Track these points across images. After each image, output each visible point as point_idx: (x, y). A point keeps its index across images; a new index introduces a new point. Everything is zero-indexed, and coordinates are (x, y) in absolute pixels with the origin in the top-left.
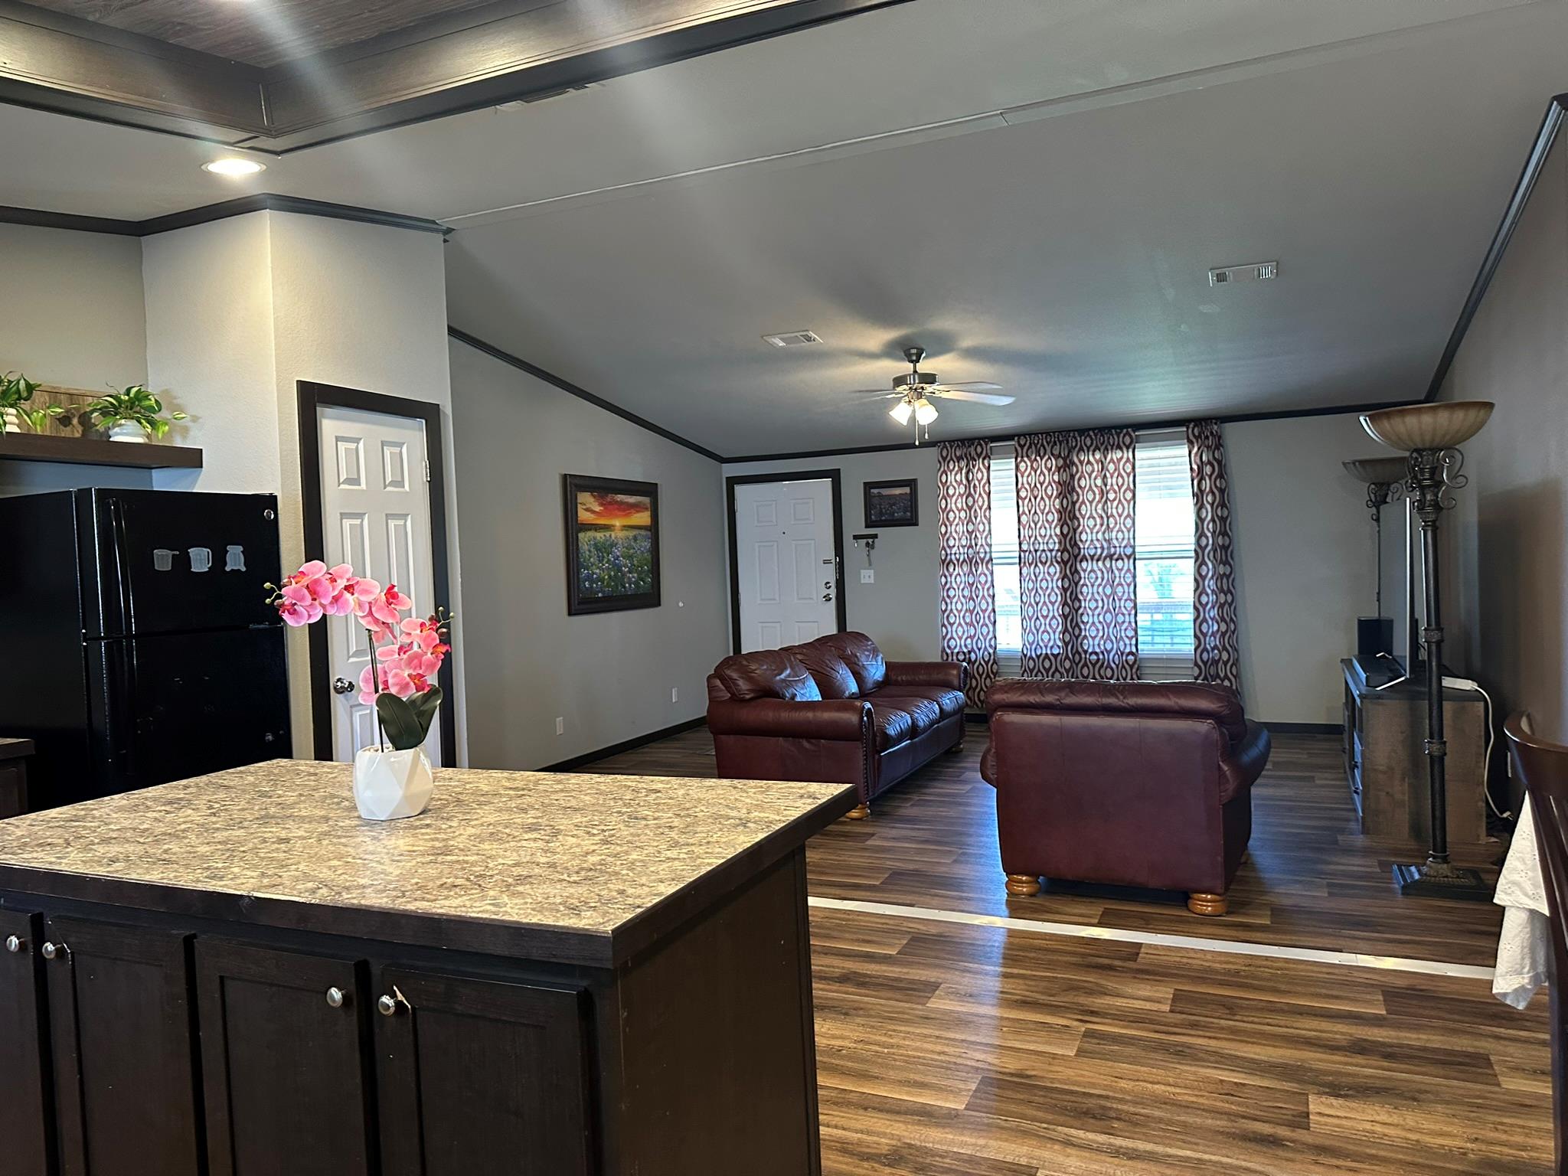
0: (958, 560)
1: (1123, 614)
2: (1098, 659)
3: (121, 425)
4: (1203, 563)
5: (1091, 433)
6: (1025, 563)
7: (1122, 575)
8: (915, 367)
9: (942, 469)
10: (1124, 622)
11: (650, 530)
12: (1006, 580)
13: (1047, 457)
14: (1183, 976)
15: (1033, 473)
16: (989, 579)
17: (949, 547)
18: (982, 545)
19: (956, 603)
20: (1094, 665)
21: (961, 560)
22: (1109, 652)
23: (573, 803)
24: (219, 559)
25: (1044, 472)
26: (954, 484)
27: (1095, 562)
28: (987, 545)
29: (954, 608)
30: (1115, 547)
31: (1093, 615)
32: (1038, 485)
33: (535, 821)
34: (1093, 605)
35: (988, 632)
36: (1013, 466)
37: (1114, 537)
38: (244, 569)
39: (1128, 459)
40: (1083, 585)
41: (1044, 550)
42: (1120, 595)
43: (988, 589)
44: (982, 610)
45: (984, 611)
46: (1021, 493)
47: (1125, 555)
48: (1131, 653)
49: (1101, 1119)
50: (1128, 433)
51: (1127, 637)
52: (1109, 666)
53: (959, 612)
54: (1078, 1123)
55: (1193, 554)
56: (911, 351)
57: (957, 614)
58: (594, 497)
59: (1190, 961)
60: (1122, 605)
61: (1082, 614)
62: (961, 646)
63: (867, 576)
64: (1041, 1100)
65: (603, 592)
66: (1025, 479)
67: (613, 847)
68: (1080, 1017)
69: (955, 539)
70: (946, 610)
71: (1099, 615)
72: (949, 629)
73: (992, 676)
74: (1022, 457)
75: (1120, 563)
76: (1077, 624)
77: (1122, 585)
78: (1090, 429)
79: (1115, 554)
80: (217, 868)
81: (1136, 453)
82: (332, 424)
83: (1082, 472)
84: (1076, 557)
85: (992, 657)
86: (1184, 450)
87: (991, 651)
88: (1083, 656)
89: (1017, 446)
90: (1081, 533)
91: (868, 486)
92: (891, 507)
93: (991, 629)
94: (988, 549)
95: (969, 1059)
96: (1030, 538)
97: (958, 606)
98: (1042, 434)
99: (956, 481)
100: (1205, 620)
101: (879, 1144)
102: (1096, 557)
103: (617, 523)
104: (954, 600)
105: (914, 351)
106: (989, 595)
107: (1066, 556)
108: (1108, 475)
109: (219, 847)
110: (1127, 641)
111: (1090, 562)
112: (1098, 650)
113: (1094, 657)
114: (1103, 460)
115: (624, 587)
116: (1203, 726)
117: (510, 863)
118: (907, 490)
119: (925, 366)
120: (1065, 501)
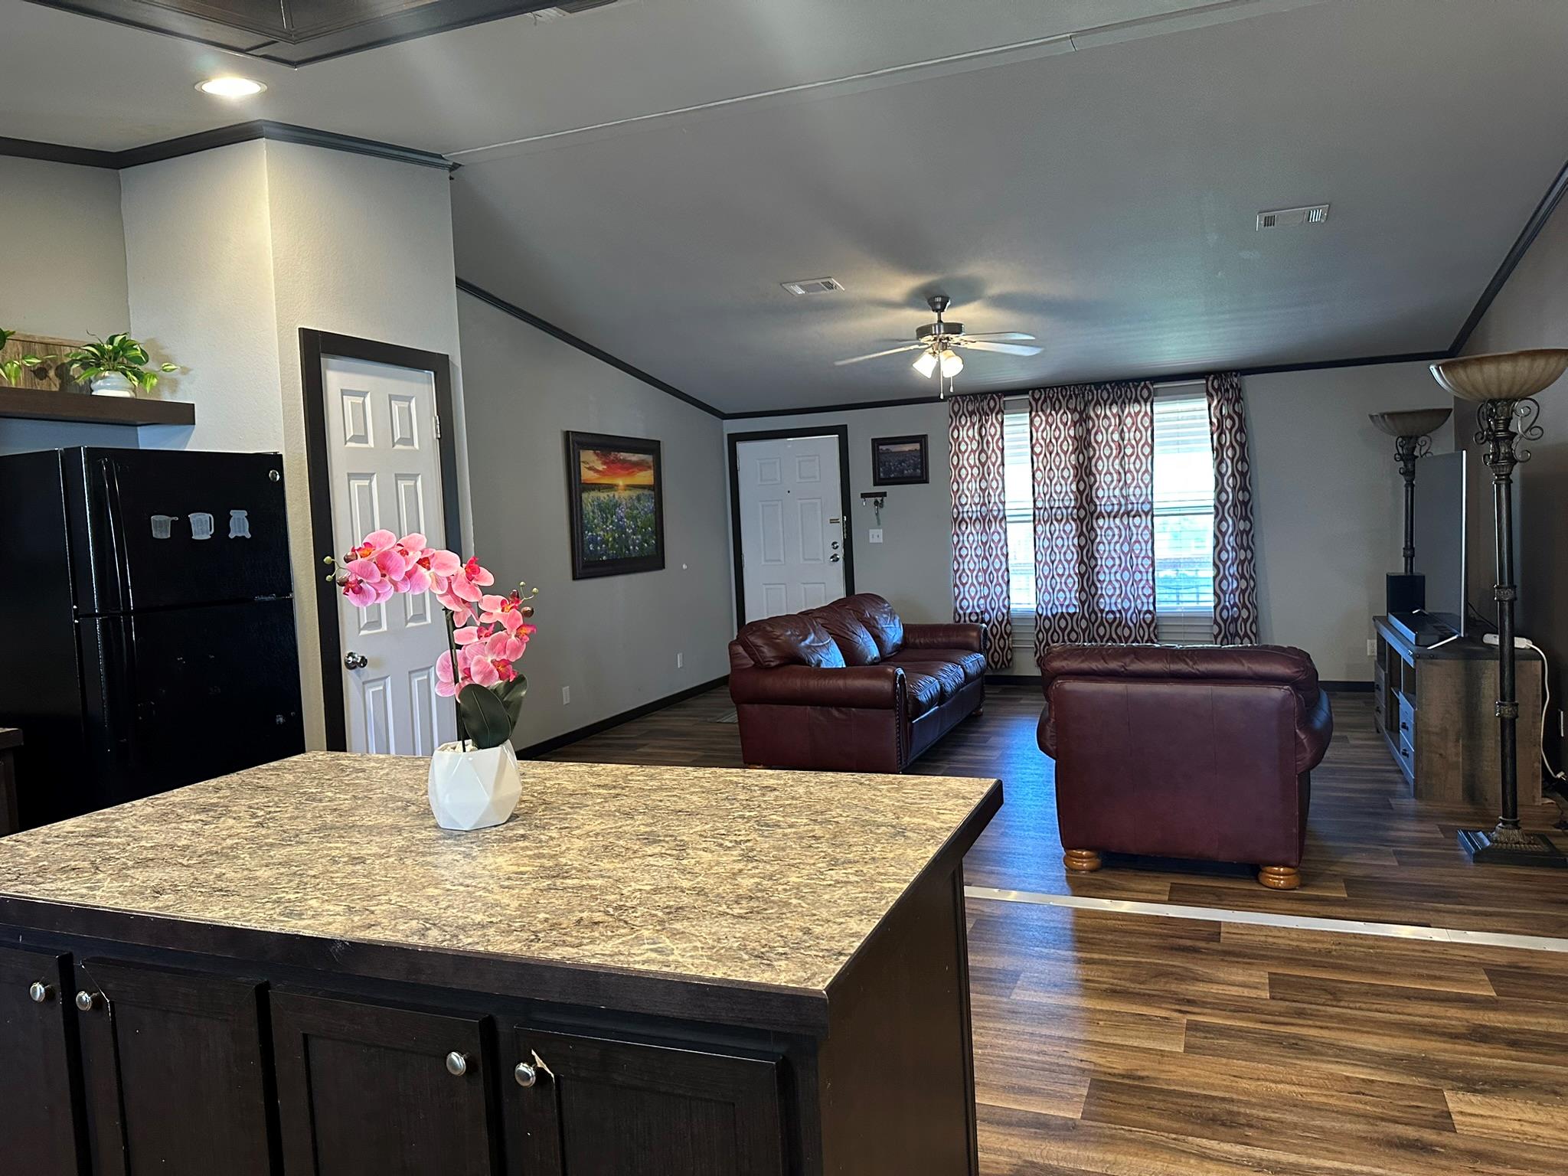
0: (971, 519)
1: (1141, 572)
2: (1115, 618)
3: (104, 377)
4: (1223, 519)
5: (1108, 386)
6: (1039, 520)
7: (1140, 532)
8: (939, 316)
9: (954, 424)
10: (1141, 580)
11: (654, 490)
12: (1020, 540)
13: (1062, 411)
14: (1272, 958)
15: (1048, 428)
16: (1003, 537)
17: (961, 505)
18: (995, 503)
19: (969, 562)
20: (1111, 625)
21: (974, 518)
22: (1127, 611)
23: (682, 805)
24: (222, 525)
25: (1060, 427)
26: (966, 439)
27: (1111, 519)
28: (1001, 502)
29: (966, 567)
30: (1133, 503)
31: (1110, 573)
32: (1054, 441)
33: (648, 829)
34: (1110, 563)
35: (1002, 592)
36: (1028, 421)
37: (1131, 493)
38: (248, 536)
39: (1146, 413)
40: (1099, 543)
41: (1059, 508)
42: (1137, 552)
43: (1002, 548)
44: (995, 570)
45: (997, 571)
46: (1035, 449)
47: (1143, 511)
48: (1148, 611)
49: (1231, 1127)
50: (1146, 386)
51: (1144, 595)
52: (1127, 625)
53: (972, 571)
54: (1208, 1133)
55: (1212, 510)
56: (936, 299)
57: (970, 574)
58: (597, 455)
59: (1275, 940)
60: (1139, 563)
61: (1098, 573)
62: (973, 606)
63: (876, 536)
64: (1161, 1105)
65: (606, 554)
66: (1040, 434)
67: (761, 865)
68: (1177, 1007)
69: (967, 497)
70: (958, 570)
71: (1116, 573)
72: (962, 590)
73: (1006, 637)
74: (1037, 411)
75: (1137, 519)
76: (1093, 583)
77: (1139, 542)
78: (1105, 383)
79: (1132, 510)
80: (289, 901)
81: (1154, 406)
82: (337, 377)
83: (1099, 426)
84: (1092, 514)
85: (1006, 618)
86: (1204, 403)
87: (1005, 611)
88: (1099, 615)
89: (1031, 400)
90: (1097, 489)
91: (877, 443)
92: (900, 464)
93: (1005, 588)
94: (1001, 507)
95: (1070, 1058)
96: (1045, 495)
97: (970, 564)
98: (1057, 387)
99: (968, 437)
100: (1225, 577)
101: (998, 1163)
102: (1113, 514)
103: (620, 482)
104: (967, 560)
105: (939, 300)
106: (1003, 554)
107: (1082, 513)
108: (1125, 429)
109: (282, 870)
110: (1145, 600)
111: (1107, 519)
112: (1114, 609)
113: (1111, 616)
114: (1121, 414)
115: (629, 550)
116: (1277, 693)
117: (648, 888)
118: (917, 446)
119: (949, 316)
120: (1081, 456)
